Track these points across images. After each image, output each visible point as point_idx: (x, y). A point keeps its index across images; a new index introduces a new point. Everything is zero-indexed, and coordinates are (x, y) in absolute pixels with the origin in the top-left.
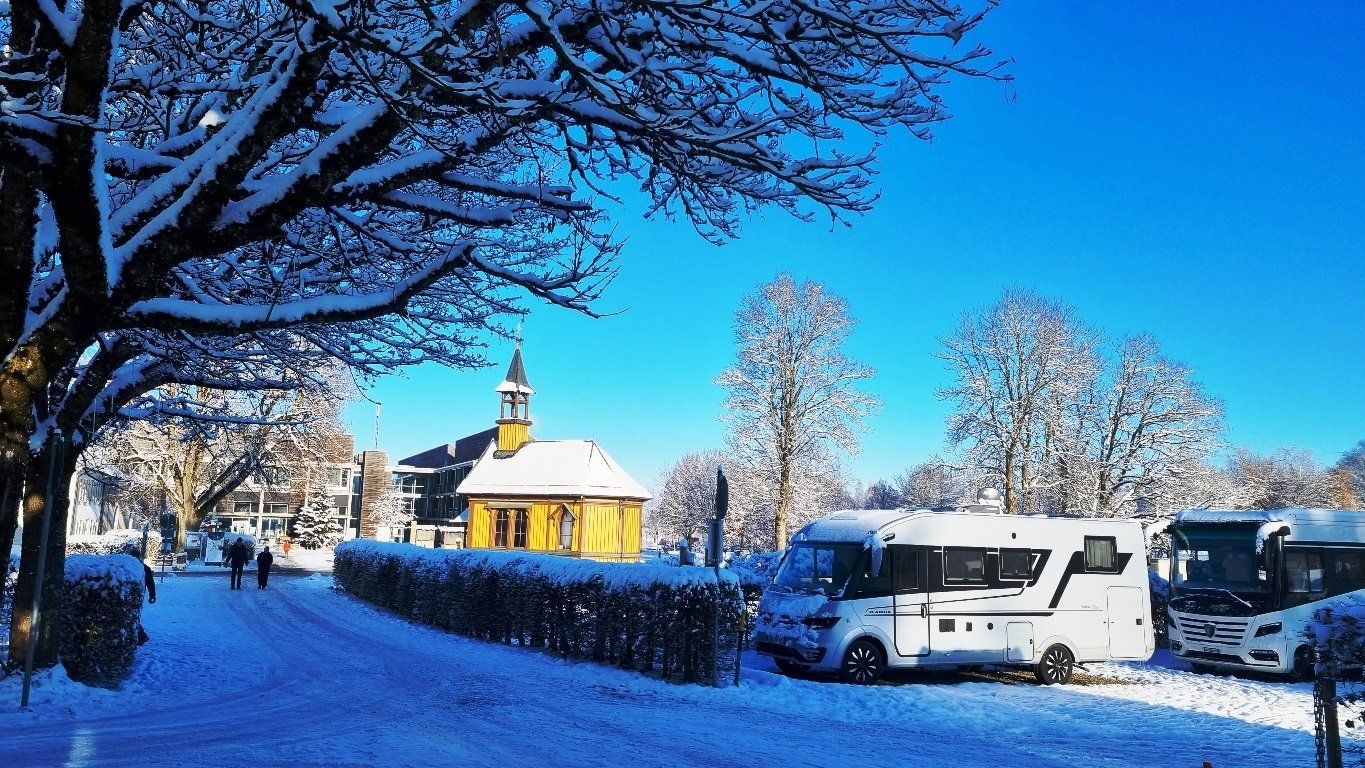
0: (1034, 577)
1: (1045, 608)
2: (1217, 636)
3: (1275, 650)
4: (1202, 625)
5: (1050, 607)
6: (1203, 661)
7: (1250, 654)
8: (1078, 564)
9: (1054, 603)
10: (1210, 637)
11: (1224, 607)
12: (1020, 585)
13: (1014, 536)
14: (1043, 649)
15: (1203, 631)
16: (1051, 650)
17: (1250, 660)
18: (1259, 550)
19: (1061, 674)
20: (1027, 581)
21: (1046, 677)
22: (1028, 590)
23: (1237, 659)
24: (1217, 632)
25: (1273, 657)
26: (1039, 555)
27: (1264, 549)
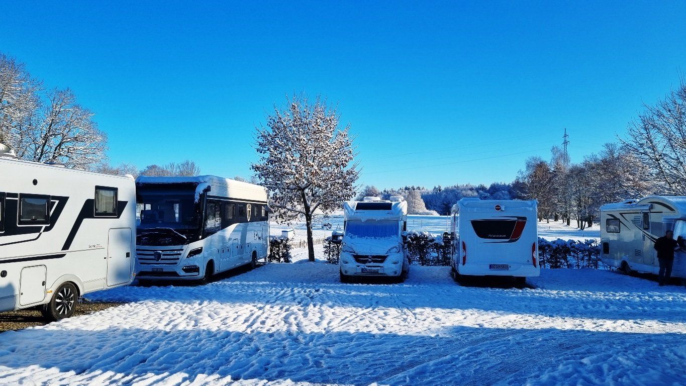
0: (51, 221)
1: (58, 250)
2: (162, 259)
3: (197, 265)
4: (152, 253)
5: (63, 249)
6: (153, 277)
7: (183, 269)
8: (89, 210)
9: (67, 246)
10: (158, 260)
11: (168, 240)
12: (37, 230)
13: (35, 182)
14: (54, 289)
15: (153, 257)
16: (60, 289)
17: (182, 273)
18: (196, 200)
19: (68, 309)
20: (44, 226)
21: (54, 314)
22: (44, 235)
23: (175, 274)
24: (162, 257)
25: (196, 269)
26: (57, 202)
27: (200, 199)
